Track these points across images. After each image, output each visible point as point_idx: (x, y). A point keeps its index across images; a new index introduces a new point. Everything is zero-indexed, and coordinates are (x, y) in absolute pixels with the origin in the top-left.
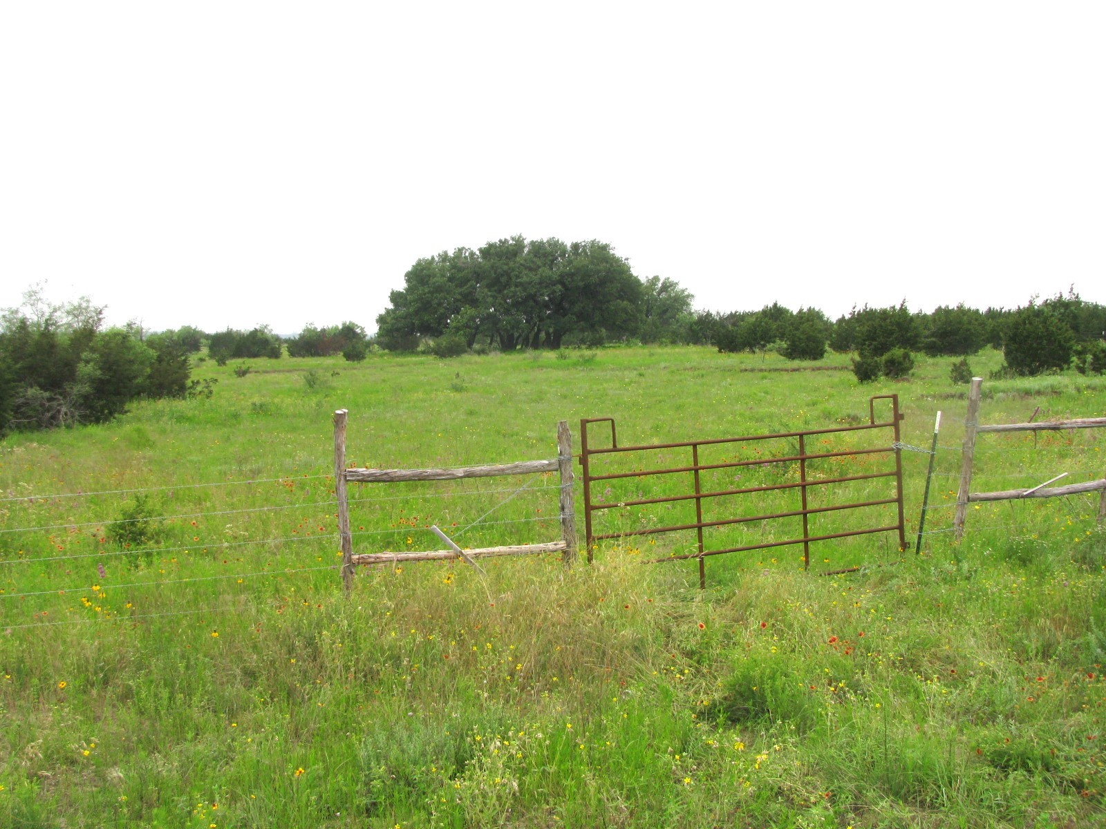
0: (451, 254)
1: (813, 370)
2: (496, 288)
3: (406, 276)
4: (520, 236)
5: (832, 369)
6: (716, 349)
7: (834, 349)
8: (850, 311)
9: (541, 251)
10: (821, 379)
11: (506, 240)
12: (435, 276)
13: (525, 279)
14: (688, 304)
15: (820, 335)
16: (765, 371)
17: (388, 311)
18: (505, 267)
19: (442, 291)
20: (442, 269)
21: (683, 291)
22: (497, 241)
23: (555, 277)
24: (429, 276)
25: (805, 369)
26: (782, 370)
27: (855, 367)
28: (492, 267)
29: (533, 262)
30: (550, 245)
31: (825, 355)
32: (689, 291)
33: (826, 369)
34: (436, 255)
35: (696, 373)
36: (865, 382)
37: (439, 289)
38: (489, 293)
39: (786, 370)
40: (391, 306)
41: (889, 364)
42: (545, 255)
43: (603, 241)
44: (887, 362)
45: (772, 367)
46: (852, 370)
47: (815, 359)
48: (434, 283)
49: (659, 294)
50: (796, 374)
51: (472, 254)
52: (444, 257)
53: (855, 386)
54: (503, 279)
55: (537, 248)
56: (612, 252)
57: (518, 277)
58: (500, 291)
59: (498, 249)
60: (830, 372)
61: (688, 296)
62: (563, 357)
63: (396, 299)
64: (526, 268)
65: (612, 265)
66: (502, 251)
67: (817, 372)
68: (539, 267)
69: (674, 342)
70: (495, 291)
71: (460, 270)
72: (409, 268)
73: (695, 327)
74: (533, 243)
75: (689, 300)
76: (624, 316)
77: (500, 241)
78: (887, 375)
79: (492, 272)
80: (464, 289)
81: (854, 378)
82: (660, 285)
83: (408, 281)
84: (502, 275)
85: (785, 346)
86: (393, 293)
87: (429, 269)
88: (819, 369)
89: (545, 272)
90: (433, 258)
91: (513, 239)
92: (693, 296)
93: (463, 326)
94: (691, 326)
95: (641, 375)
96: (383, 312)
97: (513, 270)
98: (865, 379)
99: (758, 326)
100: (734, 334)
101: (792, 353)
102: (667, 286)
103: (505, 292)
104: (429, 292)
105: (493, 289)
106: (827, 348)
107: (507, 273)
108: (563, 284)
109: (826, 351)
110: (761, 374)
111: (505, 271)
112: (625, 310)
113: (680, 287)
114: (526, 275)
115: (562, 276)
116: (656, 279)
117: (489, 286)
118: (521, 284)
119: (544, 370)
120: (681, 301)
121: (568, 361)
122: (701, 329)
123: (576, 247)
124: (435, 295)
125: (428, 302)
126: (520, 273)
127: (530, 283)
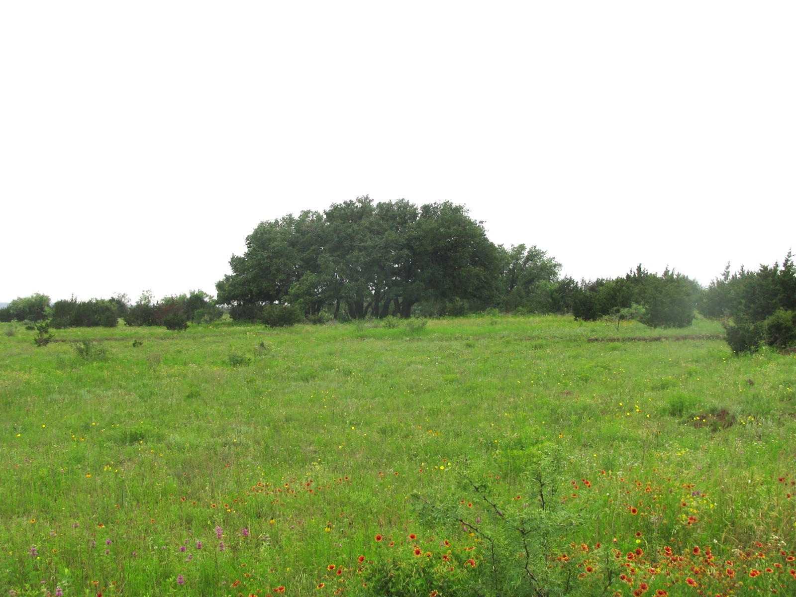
0: (296, 216)
1: (678, 339)
2: (338, 253)
3: (247, 239)
4: (367, 198)
5: (699, 338)
6: (573, 318)
7: (705, 316)
8: (723, 272)
9: (389, 214)
10: (686, 351)
11: (351, 201)
12: (275, 240)
13: (369, 243)
14: (555, 274)
15: (686, 299)
16: (618, 340)
17: (228, 278)
18: (349, 231)
19: (282, 256)
20: (284, 233)
21: (551, 260)
22: (342, 203)
23: (403, 240)
24: (270, 240)
25: (666, 338)
26: (639, 340)
27: (728, 334)
28: (335, 230)
29: (379, 225)
30: (399, 208)
31: (694, 321)
32: (558, 260)
33: (693, 338)
34: (280, 218)
35: (534, 343)
36: (742, 354)
37: (278, 254)
38: (331, 258)
39: (644, 340)
40: (230, 272)
41: (773, 330)
42: (393, 217)
43: (456, 203)
44: (771, 327)
45: (627, 336)
46: (724, 339)
47: (681, 326)
48: (274, 248)
49: (525, 263)
50: (654, 345)
51: (319, 218)
52: (289, 220)
53: (727, 360)
54: (346, 244)
55: (386, 210)
56: (465, 214)
57: (362, 241)
58: (343, 257)
59: (343, 212)
60: (698, 342)
61: (555, 266)
62: (391, 326)
63: (236, 265)
64: (371, 231)
65: (465, 229)
66: (346, 214)
67: (682, 342)
68: (386, 230)
69: (531, 312)
70: (338, 256)
71: (303, 234)
72: (251, 232)
73: (555, 295)
74: (380, 206)
75: (556, 270)
76: (476, 282)
77: (345, 203)
78: (771, 344)
79: (335, 235)
80: (306, 255)
81: (726, 349)
82: (526, 254)
83: (249, 245)
84: (346, 239)
85: (643, 311)
86: (233, 258)
87: (270, 233)
88: (685, 338)
89: (391, 235)
90: (277, 222)
91: (359, 201)
92: (560, 265)
93: (303, 293)
94: (552, 294)
95: (469, 346)
96: (222, 278)
97: (357, 233)
98: (742, 350)
99: (619, 291)
100: (593, 300)
101: (652, 320)
102: (534, 255)
103: (348, 257)
104: (268, 257)
105: (335, 254)
106: (696, 313)
107: (351, 237)
108: (410, 248)
109: (694, 317)
110: (611, 344)
111: (348, 235)
112: (478, 276)
113: (547, 256)
114: (371, 238)
115: (409, 240)
116: (522, 247)
117: (332, 251)
118: (365, 248)
119: (366, 340)
120: (549, 269)
121: (395, 330)
122: (562, 297)
123: (426, 208)
124: (274, 260)
125: (267, 268)
126: (365, 236)
127: (374, 247)
